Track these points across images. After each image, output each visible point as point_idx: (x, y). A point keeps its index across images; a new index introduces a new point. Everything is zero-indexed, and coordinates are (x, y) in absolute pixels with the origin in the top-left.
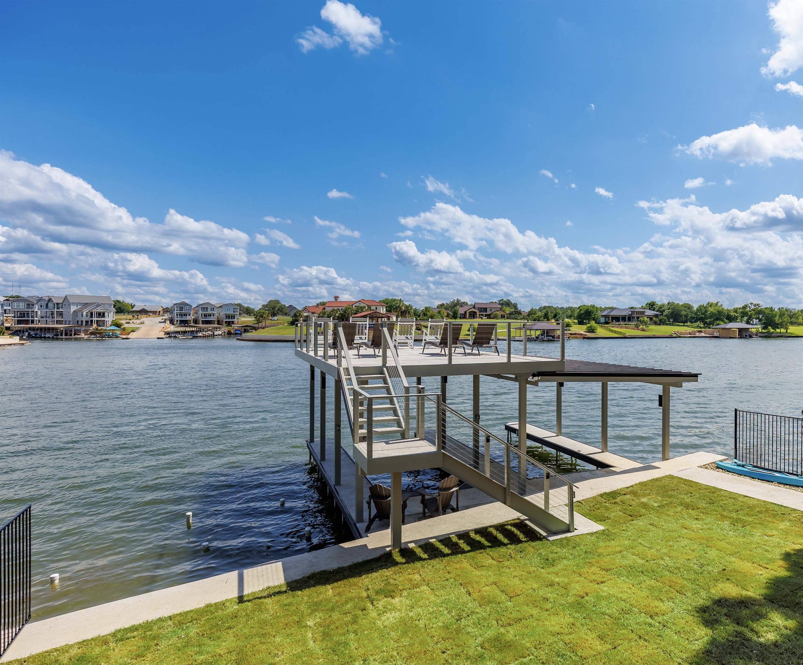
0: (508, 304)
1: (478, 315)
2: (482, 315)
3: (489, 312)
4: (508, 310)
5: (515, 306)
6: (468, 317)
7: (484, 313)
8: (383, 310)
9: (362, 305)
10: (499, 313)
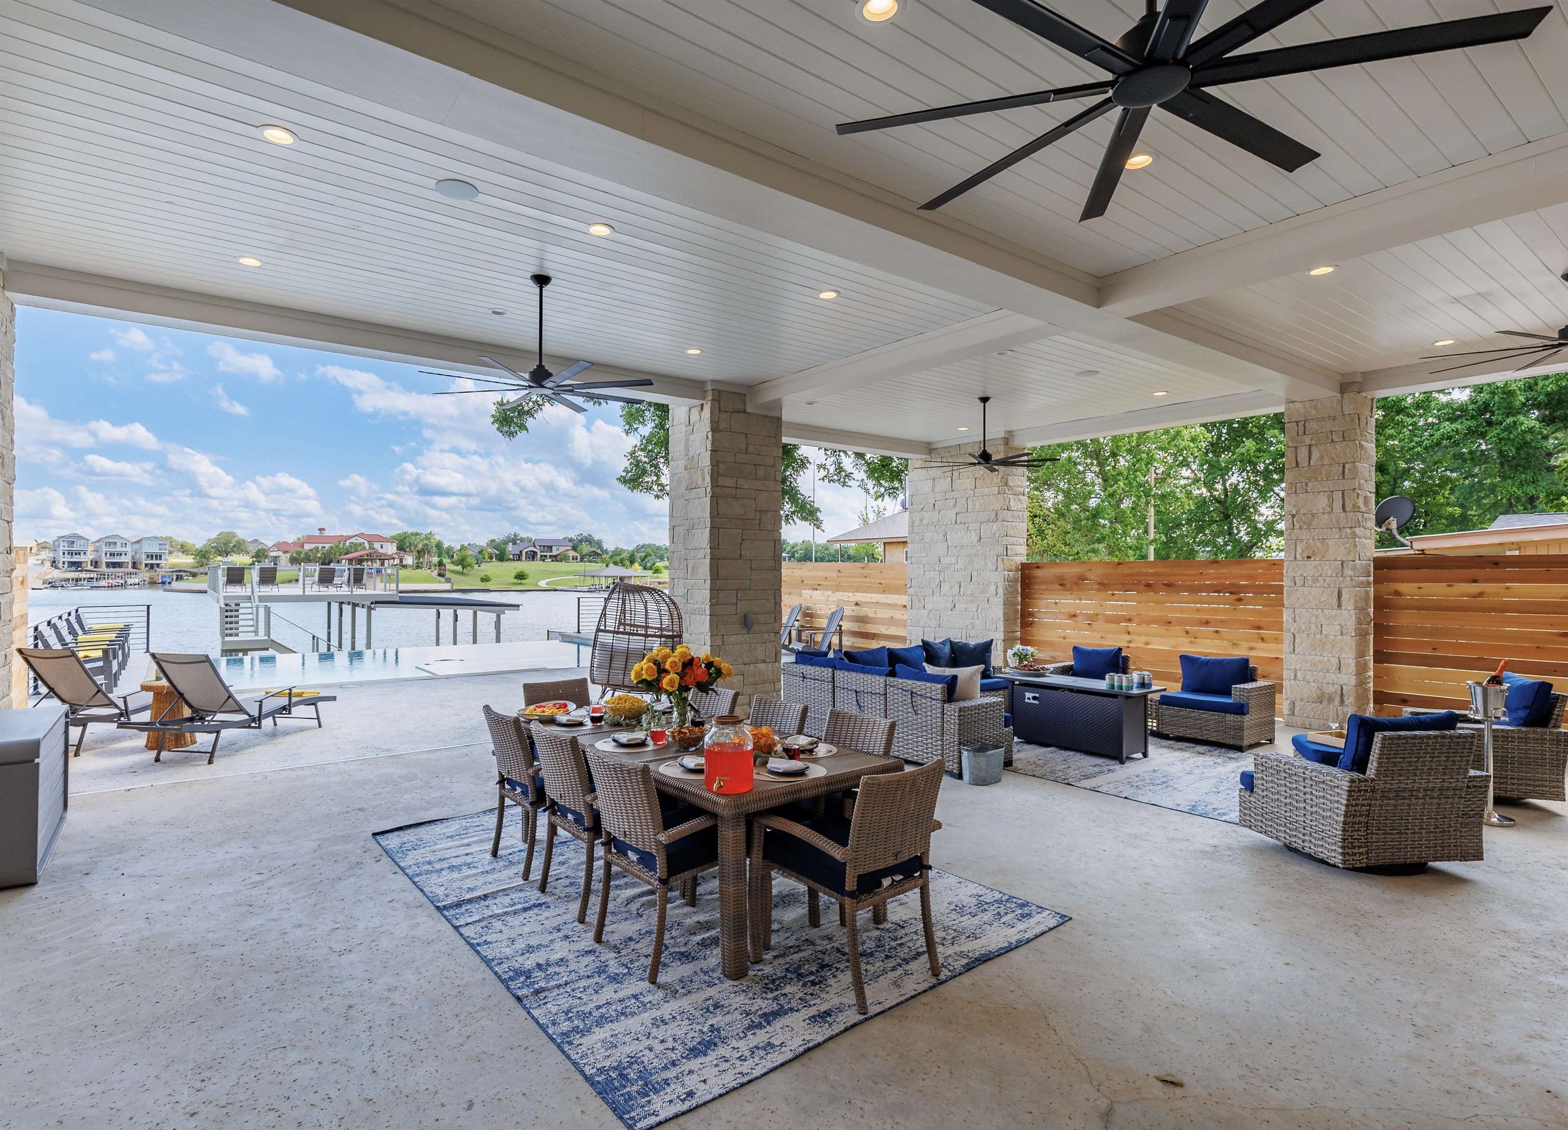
0: (589, 540)
1: (539, 556)
2: (546, 556)
3: (555, 553)
4: (586, 548)
5: (599, 544)
6: (524, 558)
7: (548, 554)
8: (391, 549)
9: (360, 540)
10: (571, 554)
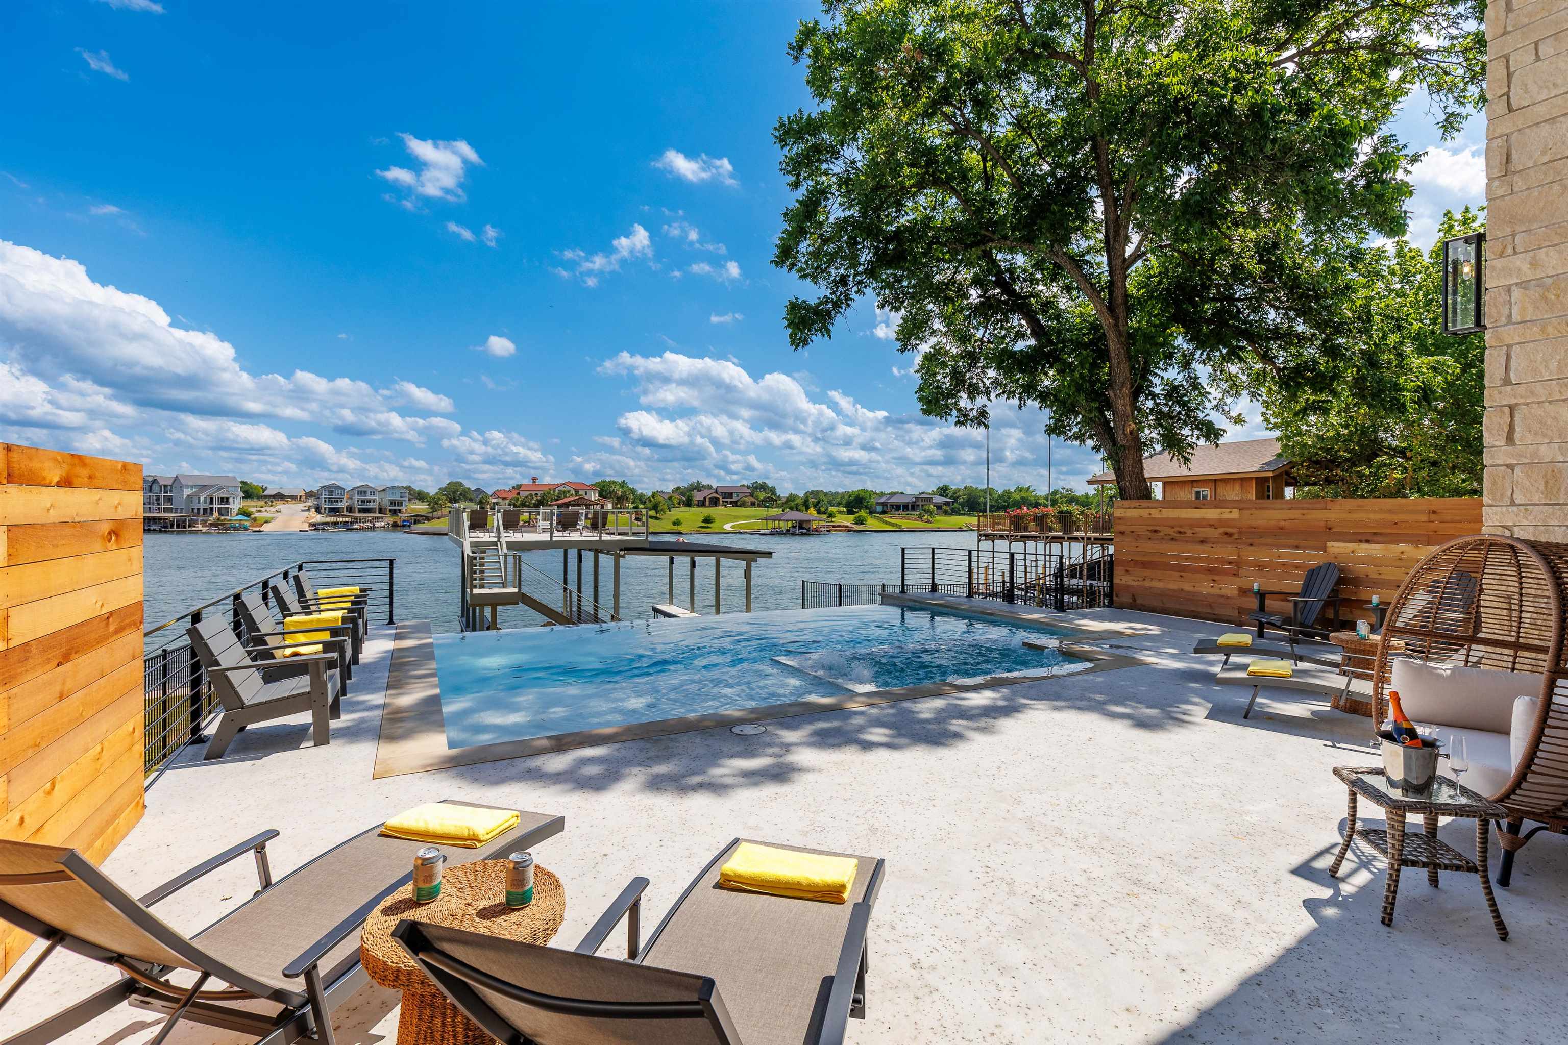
0: (763, 487)
1: (721, 502)
2: (726, 502)
3: (735, 499)
4: (762, 495)
5: (773, 491)
6: (708, 504)
7: (729, 500)
8: (594, 496)
9: (568, 488)
10: (749, 500)
